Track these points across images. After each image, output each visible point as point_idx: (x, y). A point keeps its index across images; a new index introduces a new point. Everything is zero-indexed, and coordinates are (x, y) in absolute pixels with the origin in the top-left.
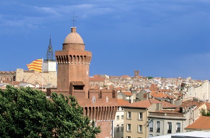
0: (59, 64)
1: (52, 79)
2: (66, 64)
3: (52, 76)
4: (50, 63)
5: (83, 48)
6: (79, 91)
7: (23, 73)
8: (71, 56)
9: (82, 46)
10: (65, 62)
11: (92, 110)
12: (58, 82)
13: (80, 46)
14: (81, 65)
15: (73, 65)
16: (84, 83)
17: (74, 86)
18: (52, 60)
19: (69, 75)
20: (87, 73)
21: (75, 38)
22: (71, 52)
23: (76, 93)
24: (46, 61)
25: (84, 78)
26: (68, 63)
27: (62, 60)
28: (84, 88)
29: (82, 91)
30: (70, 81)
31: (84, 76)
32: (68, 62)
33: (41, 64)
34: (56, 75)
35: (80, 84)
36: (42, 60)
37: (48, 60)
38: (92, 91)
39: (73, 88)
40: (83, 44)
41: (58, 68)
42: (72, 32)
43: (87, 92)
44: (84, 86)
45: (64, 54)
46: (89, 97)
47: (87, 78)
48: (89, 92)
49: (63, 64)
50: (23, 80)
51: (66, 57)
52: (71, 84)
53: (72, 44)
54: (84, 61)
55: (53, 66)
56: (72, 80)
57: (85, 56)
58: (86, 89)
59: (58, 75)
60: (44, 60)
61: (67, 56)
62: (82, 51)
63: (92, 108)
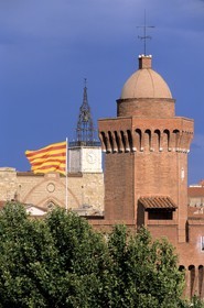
0: (108, 152)
1: (91, 193)
2: (126, 152)
3: (92, 185)
4: (85, 151)
5: (169, 109)
6: (162, 222)
7: (15, 178)
8: (138, 131)
9: (170, 104)
10: (125, 147)
11: (197, 273)
12: (107, 201)
13: (162, 104)
14: (165, 154)
16: (175, 202)
17: (148, 210)
18: (91, 144)
19: (136, 182)
20: (183, 175)
21: (149, 84)
22: (140, 122)
23: (156, 230)
24: (76, 145)
25: (175, 188)
26: (132, 151)
27: (118, 141)
28: (175, 214)
29: (168, 222)
30: (137, 197)
31: (173, 182)
32: (131, 147)
33: (64, 154)
34: (102, 181)
35: (164, 205)
36: (66, 143)
37: (79, 143)
38: (195, 222)
39: (146, 214)
40: (169, 100)
41: (106, 163)
42: (141, 67)
43: (182, 226)
44: (174, 210)
46: (187, 240)
47: (183, 189)
48: (187, 224)
49: (120, 152)
50: (16, 196)
51: (126, 134)
52: (140, 204)
53: (141, 99)
54: (173, 144)
55: (92, 159)
56: (143, 195)
57: (176, 131)
58: (180, 217)
59: (105, 182)
60: (70, 144)
61: (129, 132)
62: (168, 117)
63: (197, 267)
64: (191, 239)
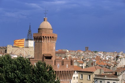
0: (35, 42)
1: (31, 52)
2: (40, 42)
3: (31, 50)
4: (29, 41)
5: (51, 31)
6: (49, 60)
7: (11, 48)
8: (43, 37)
9: (51, 30)
10: (40, 41)
11: (57, 73)
12: (35, 54)
13: (50, 30)
14: (50, 43)
15: (45, 42)
16: (52, 55)
17: (45, 57)
18: (31, 40)
19: (42, 50)
20: (54, 48)
21: (46, 25)
22: (44, 34)
23: (47, 62)
24: (27, 40)
25: (52, 52)
26: (42, 42)
27: (38, 39)
28: (52, 58)
29: (50, 60)
30: (43, 53)
31: (52, 50)
32: (41, 41)
33: (24, 42)
34: (33, 49)
35: (49, 56)
36: (25, 39)
37: (28, 39)
38: (57, 60)
39: (45, 58)
40: (51, 29)
41: (35, 45)
42: (44, 21)
43: (54, 61)
45: (39, 36)
46: (55, 65)
47: (54, 52)
48: (55, 61)
49: (38, 42)
50: (12, 52)
51: (40, 37)
52: (43, 55)
53: (44, 29)
54: (52, 40)
55: (31, 43)
56: (44, 53)
57: (53, 37)
58: (53, 59)
59: (35, 49)
60: (26, 39)
61: (41, 37)
62: (51, 33)
63: (57, 71)
64: (56, 64)
